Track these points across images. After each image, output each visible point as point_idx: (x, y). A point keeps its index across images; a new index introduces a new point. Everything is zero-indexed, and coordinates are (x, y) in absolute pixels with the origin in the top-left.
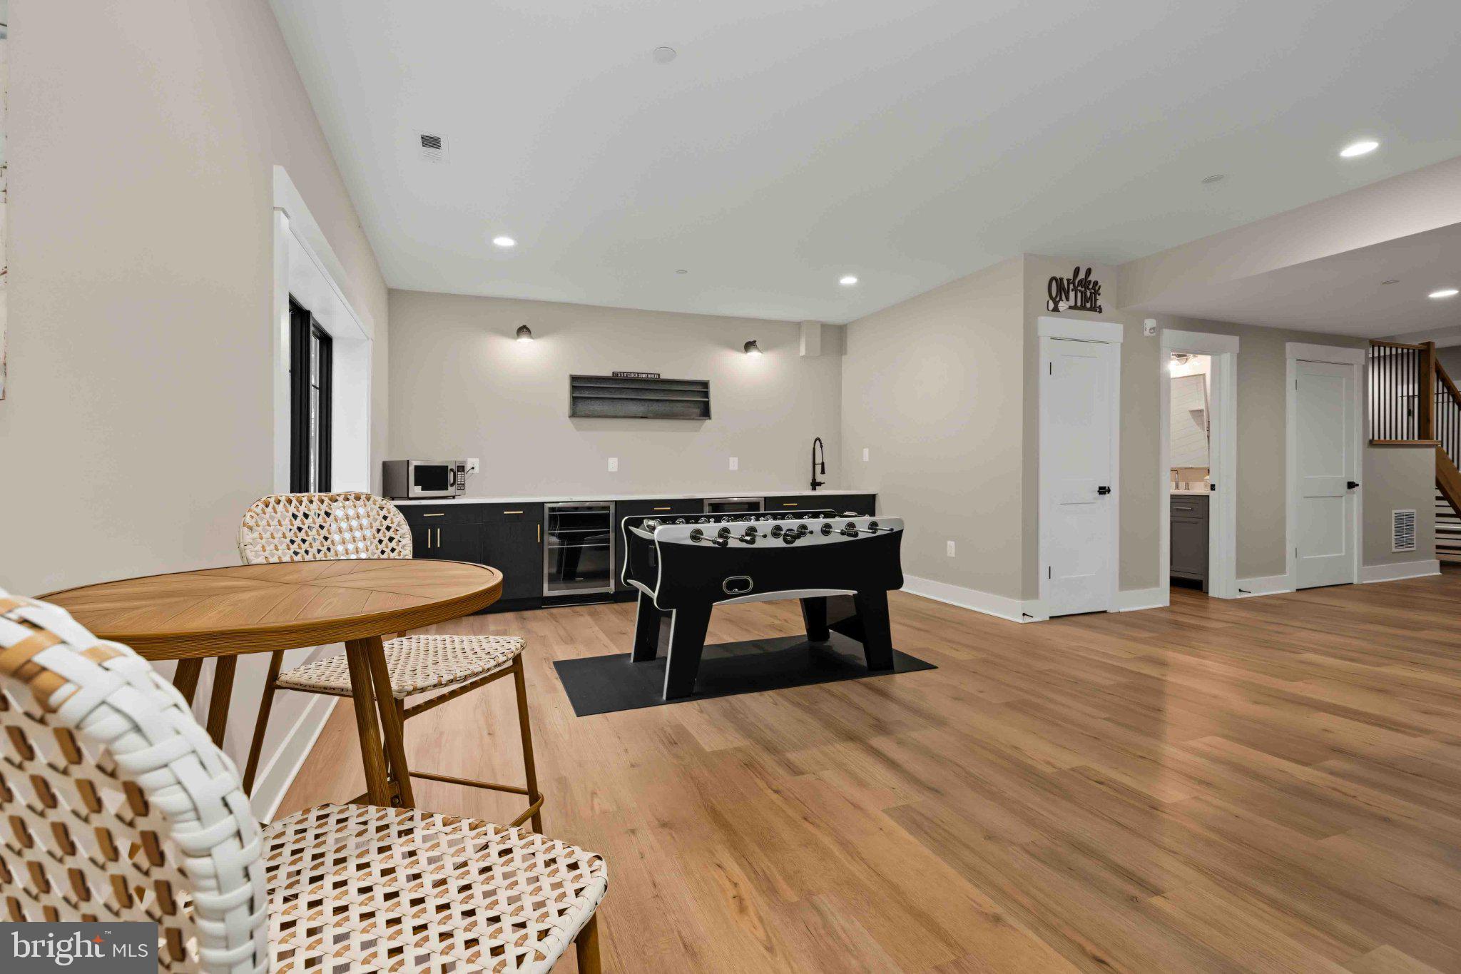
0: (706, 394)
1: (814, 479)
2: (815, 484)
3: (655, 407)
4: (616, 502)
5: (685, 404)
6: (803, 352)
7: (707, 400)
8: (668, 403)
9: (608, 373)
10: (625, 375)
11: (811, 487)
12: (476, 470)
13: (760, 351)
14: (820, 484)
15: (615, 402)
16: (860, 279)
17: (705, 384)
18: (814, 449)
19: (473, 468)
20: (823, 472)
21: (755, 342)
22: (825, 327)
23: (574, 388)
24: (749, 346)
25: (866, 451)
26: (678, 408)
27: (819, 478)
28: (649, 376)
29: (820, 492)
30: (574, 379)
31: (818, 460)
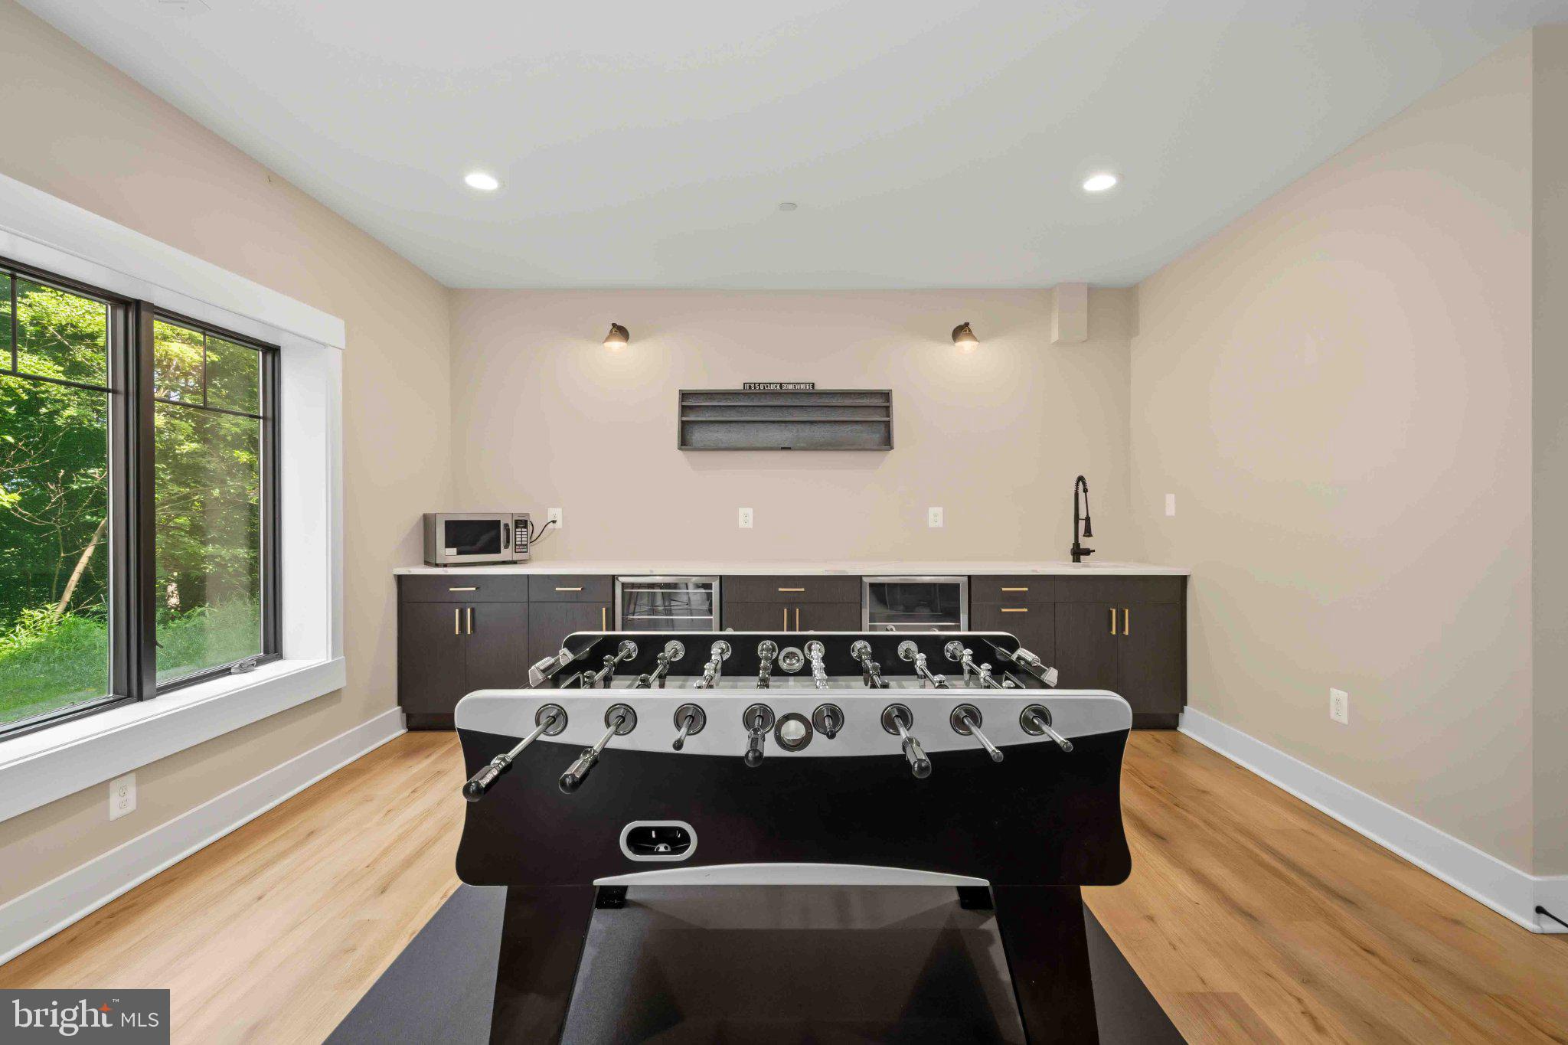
0: (887, 410)
1: (1077, 544)
2: (1078, 553)
3: (807, 432)
4: (721, 577)
5: (858, 427)
6: (1055, 336)
7: (887, 419)
8: (828, 425)
9: (738, 386)
10: (762, 388)
11: (1071, 557)
12: (559, 524)
13: (975, 339)
14: (1088, 552)
15: (747, 426)
16: (1122, 177)
17: (886, 395)
18: (1077, 495)
19: (554, 522)
20: (1088, 533)
21: (967, 324)
22: (1094, 292)
23: (684, 409)
24: (961, 331)
25: (1170, 499)
26: (845, 432)
27: (1085, 543)
28: (798, 387)
29: (1088, 568)
30: (684, 395)
31: (1083, 515)
